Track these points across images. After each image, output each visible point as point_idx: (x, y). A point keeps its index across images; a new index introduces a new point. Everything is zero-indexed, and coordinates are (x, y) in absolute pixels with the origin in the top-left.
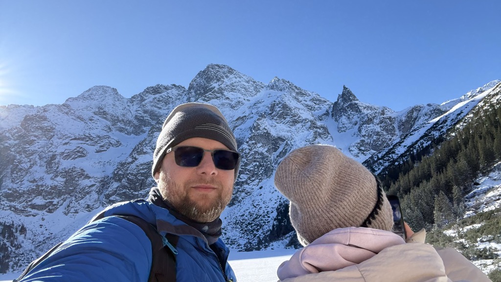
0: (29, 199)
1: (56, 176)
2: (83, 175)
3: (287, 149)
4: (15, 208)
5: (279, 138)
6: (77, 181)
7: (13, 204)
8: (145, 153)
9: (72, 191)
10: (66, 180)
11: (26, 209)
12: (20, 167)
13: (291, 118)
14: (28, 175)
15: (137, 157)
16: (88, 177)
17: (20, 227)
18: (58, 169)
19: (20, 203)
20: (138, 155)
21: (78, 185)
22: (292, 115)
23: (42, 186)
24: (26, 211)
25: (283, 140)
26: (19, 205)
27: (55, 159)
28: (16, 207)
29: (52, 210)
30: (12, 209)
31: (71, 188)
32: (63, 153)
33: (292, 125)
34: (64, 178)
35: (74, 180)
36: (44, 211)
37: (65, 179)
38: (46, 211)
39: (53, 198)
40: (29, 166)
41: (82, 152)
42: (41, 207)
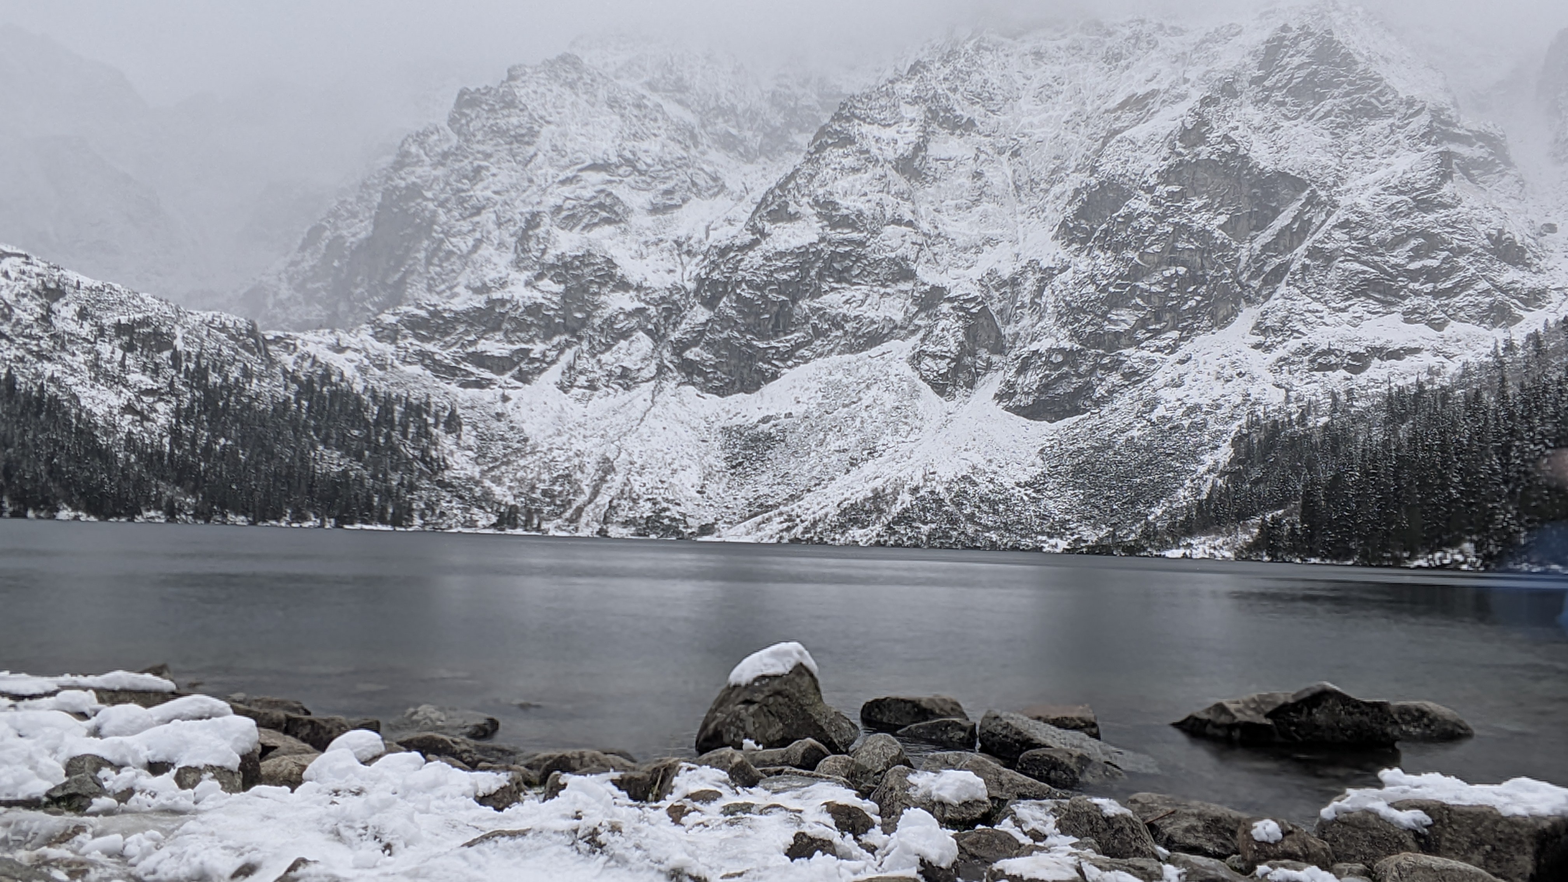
0: (470, 338)
1: (540, 277)
2: (612, 277)
3: (1310, 219)
4: (434, 361)
5: (1283, 175)
6: (595, 294)
7: (429, 347)
8: (793, 218)
9: (583, 323)
10: (568, 290)
11: (462, 366)
12: (447, 246)
13: (1347, 94)
14: (468, 270)
15: (768, 227)
16: (623, 285)
17: (447, 414)
18: (546, 257)
19: (447, 346)
20: (774, 221)
21: (597, 307)
22: (1351, 83)
23: (503, 302)
24: (460, 369)
25: (1297, 184)
26: (444, 353)
27: (538, 225)
28: (437, 357)
29: (528, 373)
30: (427, 362)
31: (579, 315)
32: (559, 209)
33: (1344, 126)
34: (559, 282)
35: (586, 291)
36: (507, 377)
37: (562, 287)
38: (513, 377)
39: (531, 340)
40: (471, 242)
41: (611, 207)
42: (500, 365)
